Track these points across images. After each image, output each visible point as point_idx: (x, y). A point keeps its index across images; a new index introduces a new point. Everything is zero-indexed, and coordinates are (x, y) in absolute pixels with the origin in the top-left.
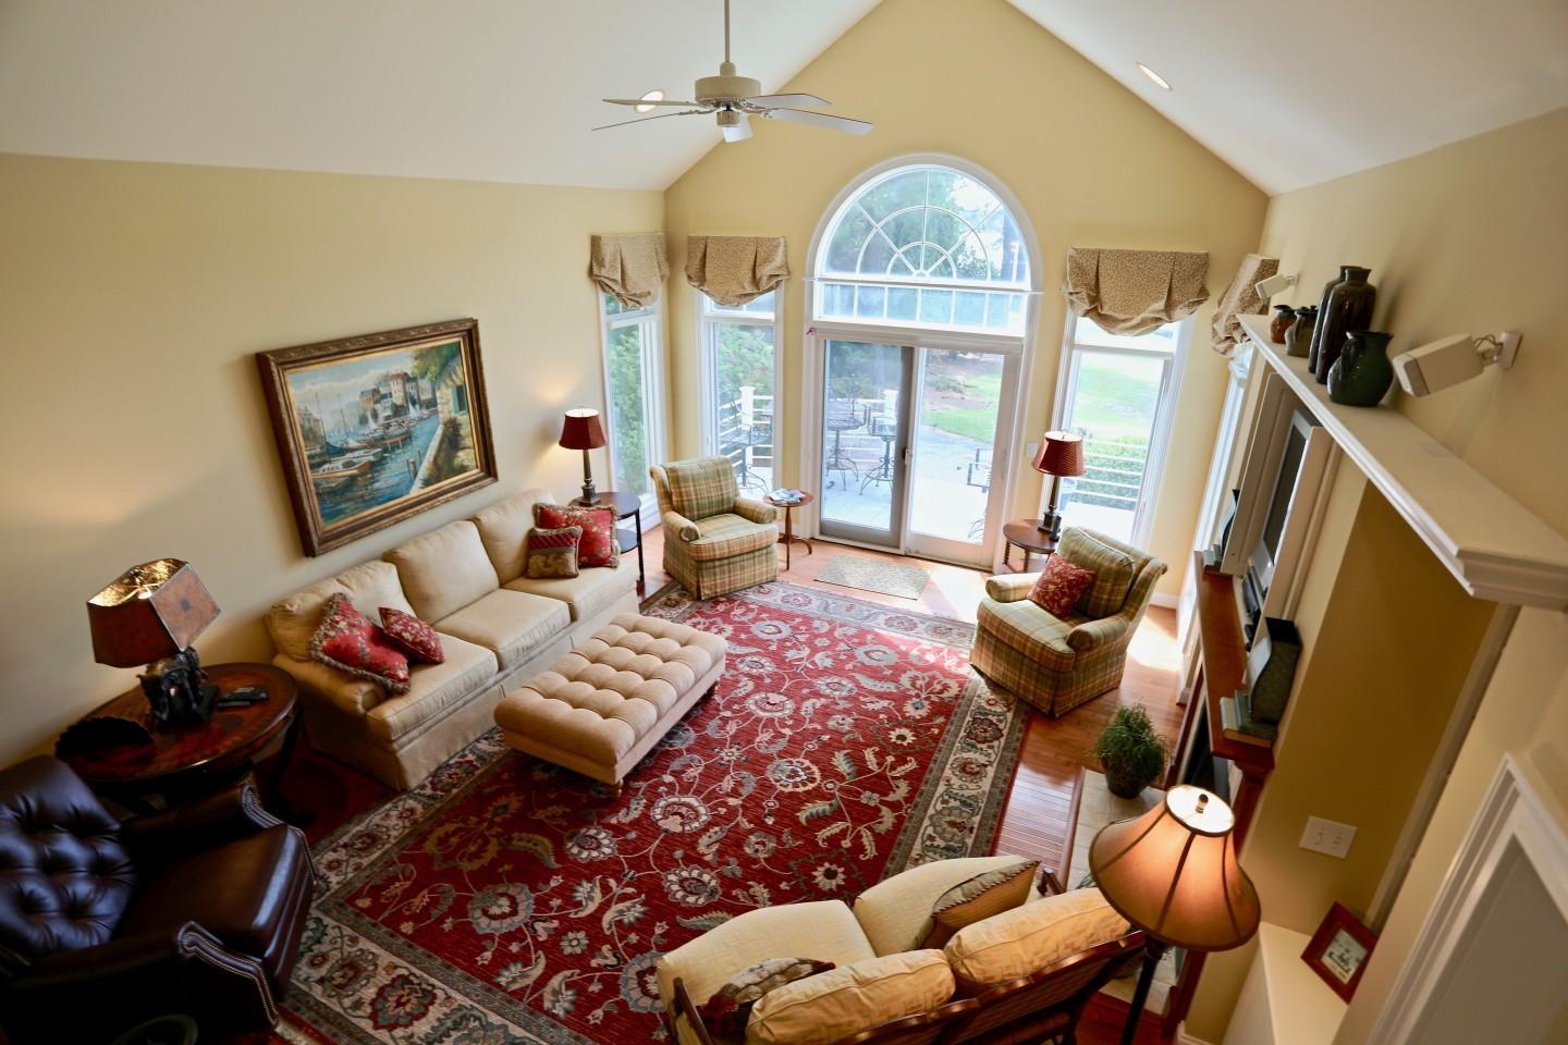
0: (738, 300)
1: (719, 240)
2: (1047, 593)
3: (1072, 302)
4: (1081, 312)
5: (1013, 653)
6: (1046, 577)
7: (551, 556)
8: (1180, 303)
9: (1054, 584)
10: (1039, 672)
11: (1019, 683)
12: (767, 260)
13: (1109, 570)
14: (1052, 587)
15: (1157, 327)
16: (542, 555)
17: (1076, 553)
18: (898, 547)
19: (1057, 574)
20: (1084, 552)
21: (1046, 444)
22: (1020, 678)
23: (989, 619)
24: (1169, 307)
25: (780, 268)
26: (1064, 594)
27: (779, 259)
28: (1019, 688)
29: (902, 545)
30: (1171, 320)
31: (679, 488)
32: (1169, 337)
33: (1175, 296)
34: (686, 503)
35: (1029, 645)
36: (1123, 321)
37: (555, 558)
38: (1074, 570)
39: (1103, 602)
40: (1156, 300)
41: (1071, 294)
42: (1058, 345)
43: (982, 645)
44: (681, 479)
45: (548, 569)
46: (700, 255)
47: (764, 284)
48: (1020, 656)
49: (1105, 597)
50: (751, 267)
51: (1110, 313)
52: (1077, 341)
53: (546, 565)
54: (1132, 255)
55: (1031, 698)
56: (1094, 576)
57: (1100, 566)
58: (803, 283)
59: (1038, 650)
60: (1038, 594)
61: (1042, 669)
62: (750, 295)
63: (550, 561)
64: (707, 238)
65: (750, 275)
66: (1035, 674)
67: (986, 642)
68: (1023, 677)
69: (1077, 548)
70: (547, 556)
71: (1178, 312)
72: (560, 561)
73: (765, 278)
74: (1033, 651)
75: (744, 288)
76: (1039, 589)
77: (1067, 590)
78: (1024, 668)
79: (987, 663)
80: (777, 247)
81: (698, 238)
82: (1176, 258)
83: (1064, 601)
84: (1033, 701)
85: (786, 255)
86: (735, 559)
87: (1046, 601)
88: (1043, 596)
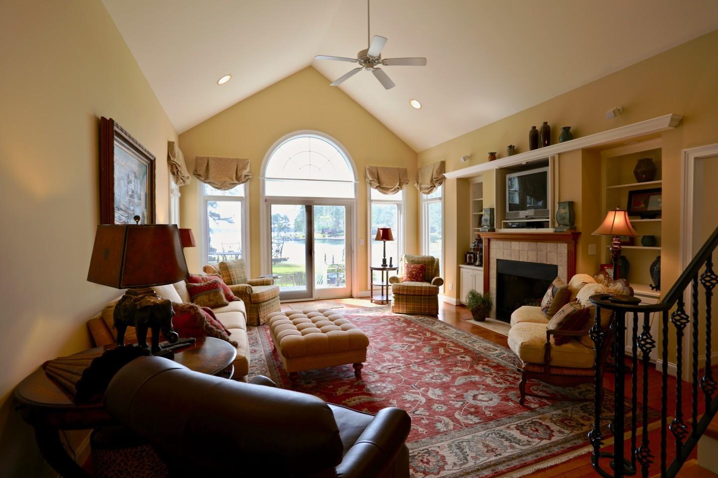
0: (229, 186)
1: (216, 159)
2: (413, 275)
3: (370, 184)
4: (375, 187)
5: (416, 297)
6: (410, 270)
7: (212, 295)
8: (404, 183)
9: (414, 271)
10: (429, 299)
11: (421, 308)
12: (244, 168)
13: (429, 262)
14: (414, 273)
15: (398, 191)
16: (205, 295)
17: (414, 260)
18: (312, 297)
19: (413, 268)
20: (417, 259)
21: (381, 231)
22: (421, 305)
23: (401, 288)
24: (400, 185)
25: (249, 172)
26: (420, 273)
27: (248, 169)
28: (421, 310)
29: (313, 296)
30: (401, 189)
31: (229, 272)
32: (399, 196)
33: (402, 181)
34: (233, 280)
35: (423, 289)
36: (391, 188)
37: (214, 296)
38: (419, 266)
39: (430, 274)
40: (397, 182)
41: (371, 181)
42: (366, 201)
43: (399, 301)
44: (229, 267)
45: (211, 303)
46: (205, 165)
47: (243, 179)
48: (419, 297)
49: (430, 271)
50: (235, 171)
51: (386, 186)
52: (372, 199)
53: (210, 300)
54: (387, 168)
55: (427, 311)
56: (425, 265)
57: (425, 261)
58: (259, 180)
59: (428, 289)
60: (409, 277)
61: (430, 297)
62: (234, 185)
63: (212, 297)
64: (208, 158)
65: (235, 175)
66: (427, 300)
67: (400, 299)
68: (422, 304)
69: (413, 259)
70: (209, 295)
71: (404, 186)
72: (217, 296)
73: (243, 176)
74: (426, 291)
75: (233, 181)
76: (409, 275)
77: (419, 271)
78: (422, 301)
79: (403, 308)
80: (248, 163)
81: (203, 158)
82: (399, 169)
83: (421, 275)
84: (429, 312)
85: (250, 167)
86: (270, 301)
87: (414, 278)
88: (412, 277)
